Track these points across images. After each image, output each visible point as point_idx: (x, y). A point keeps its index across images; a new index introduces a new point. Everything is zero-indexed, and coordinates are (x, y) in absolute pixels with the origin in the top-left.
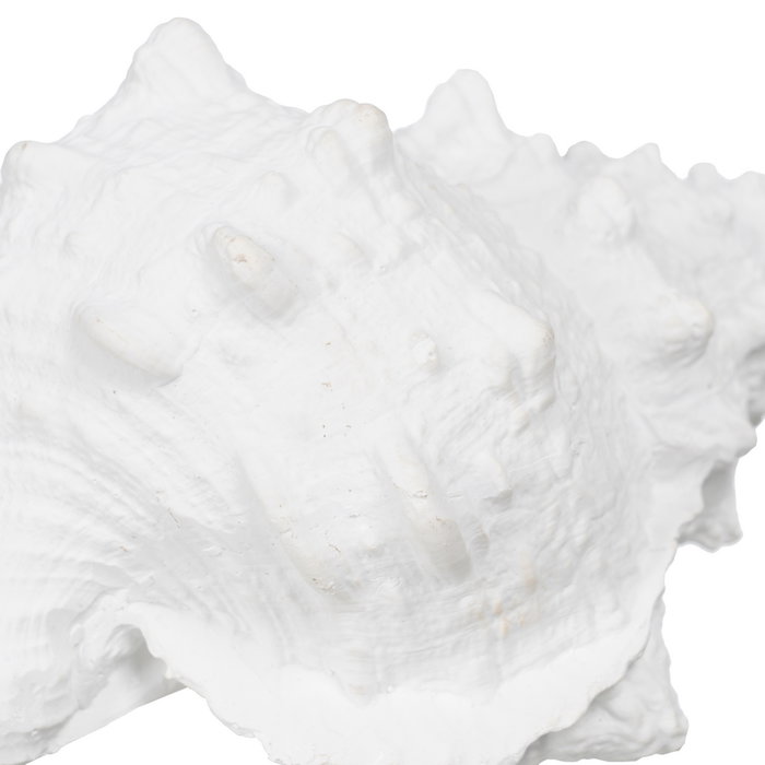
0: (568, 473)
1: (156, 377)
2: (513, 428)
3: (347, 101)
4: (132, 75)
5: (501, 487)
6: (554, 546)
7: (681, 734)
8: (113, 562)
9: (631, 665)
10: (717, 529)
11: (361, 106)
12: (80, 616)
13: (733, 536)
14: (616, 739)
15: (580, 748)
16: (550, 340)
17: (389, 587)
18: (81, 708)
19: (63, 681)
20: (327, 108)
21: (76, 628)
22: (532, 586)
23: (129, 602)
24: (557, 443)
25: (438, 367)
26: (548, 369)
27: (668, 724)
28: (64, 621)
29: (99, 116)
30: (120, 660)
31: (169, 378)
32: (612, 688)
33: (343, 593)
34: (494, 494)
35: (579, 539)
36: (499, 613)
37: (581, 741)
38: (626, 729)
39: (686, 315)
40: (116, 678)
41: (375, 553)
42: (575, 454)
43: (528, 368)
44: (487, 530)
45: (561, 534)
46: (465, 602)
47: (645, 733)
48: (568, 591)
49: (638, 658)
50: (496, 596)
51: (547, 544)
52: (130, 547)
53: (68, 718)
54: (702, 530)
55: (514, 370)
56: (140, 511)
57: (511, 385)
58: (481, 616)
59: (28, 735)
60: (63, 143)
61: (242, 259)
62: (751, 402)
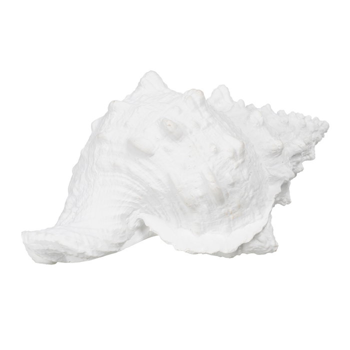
0: (248, 179)
1: (148, 155)
2: (235, 167)
3: (194, 89)
4: (140, 84)
5: (232, 181)
6: (245, 197)
7: (276, 246)
8: (137, 202)
9: (264, 228)
10: (285, 200)
11: (197, 90)
12: (129, 216)
13: (289, 202)
14: (260, 247)
15: (251, 249)
16: (243, 146)
17: (205, 206)
18: (128, 239)
19: (124, 232)
20: (189, 91)
21: (127, 219)
22: (239, 207)
23: (140, 212)
24: (245, 172)
25: (217, 152)
26: (243, 153)
27: (273, 244)
28: (125, 217)
29: (132, 95)
30: (138, 228)
31: (152, 155)
32: (259, 233)
33: (193, 208)
34: (230, 183)
35: (251, 196)
36: (231, 213)
37: (252, 247)
38: (263, 245)
39: (276, 144)
40: (136, 233)
41: (201, 197)
42: (250, 175)
43: (238, 152)
44: (228, 192)
45: (246, 194)
46: (223, 210)
47: (267, 246)
48: (248, 209)
49: (265, 226)
50: (231, 209)
51: (242, 197)
52: (141, 198)
53: (126, 241)
54: (281, 200)
55: (235, 153)
56: (144, 188)
57: (234, 157)
58: (227, 214)
59: (116, 244)
60: (123, 101)
61: (170, 125)
62: (293, 169)
